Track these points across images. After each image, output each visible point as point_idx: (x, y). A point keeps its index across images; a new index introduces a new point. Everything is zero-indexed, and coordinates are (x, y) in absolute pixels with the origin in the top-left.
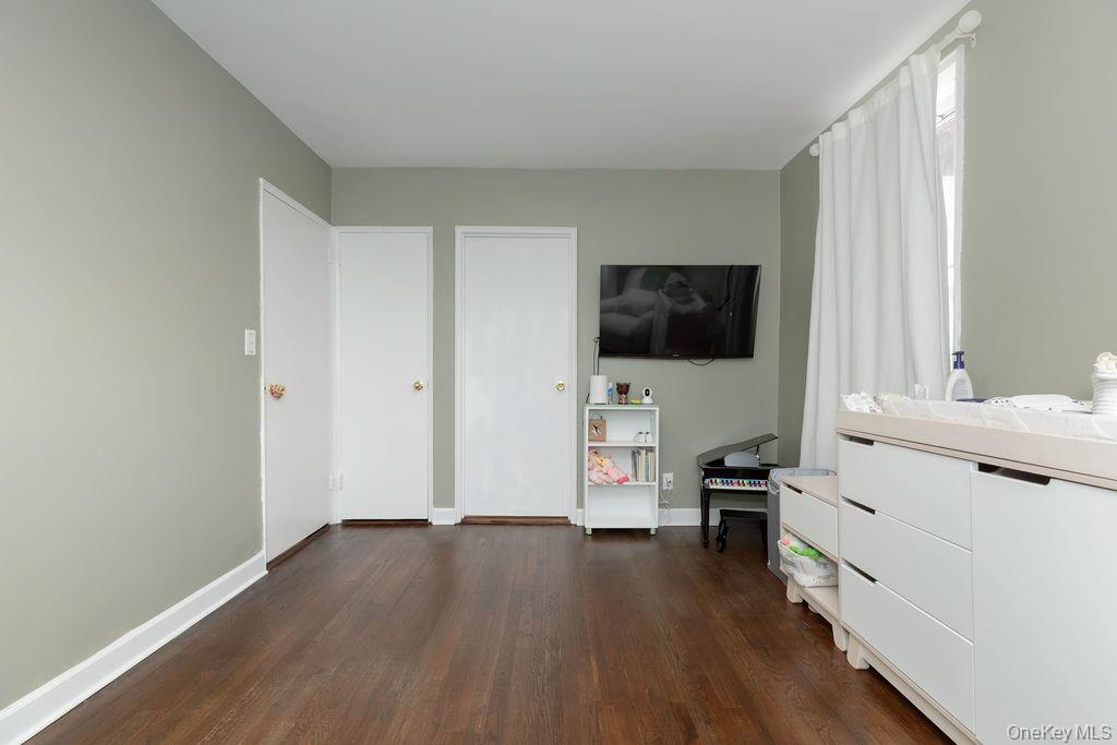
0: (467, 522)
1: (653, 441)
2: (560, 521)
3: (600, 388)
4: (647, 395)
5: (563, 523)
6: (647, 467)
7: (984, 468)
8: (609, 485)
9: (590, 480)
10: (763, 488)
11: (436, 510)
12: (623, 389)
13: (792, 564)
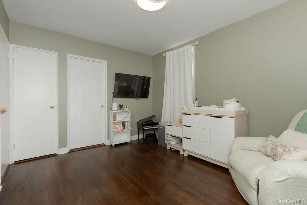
0: (72, 151)
1: (129, 119)
2: (102, 145)
3: (115, 106)
4: (127, 107)
5: (103, 145)
6: (128, 126)
7: (211, 116)
8: (119, 132)
9: (114, 131)
10: (157, 127)
11: (59, 149)
12: (121, 106)
13: (171, 141)
